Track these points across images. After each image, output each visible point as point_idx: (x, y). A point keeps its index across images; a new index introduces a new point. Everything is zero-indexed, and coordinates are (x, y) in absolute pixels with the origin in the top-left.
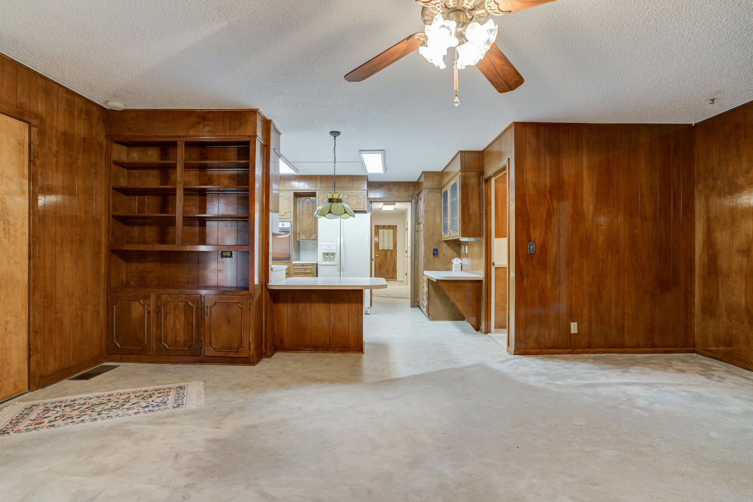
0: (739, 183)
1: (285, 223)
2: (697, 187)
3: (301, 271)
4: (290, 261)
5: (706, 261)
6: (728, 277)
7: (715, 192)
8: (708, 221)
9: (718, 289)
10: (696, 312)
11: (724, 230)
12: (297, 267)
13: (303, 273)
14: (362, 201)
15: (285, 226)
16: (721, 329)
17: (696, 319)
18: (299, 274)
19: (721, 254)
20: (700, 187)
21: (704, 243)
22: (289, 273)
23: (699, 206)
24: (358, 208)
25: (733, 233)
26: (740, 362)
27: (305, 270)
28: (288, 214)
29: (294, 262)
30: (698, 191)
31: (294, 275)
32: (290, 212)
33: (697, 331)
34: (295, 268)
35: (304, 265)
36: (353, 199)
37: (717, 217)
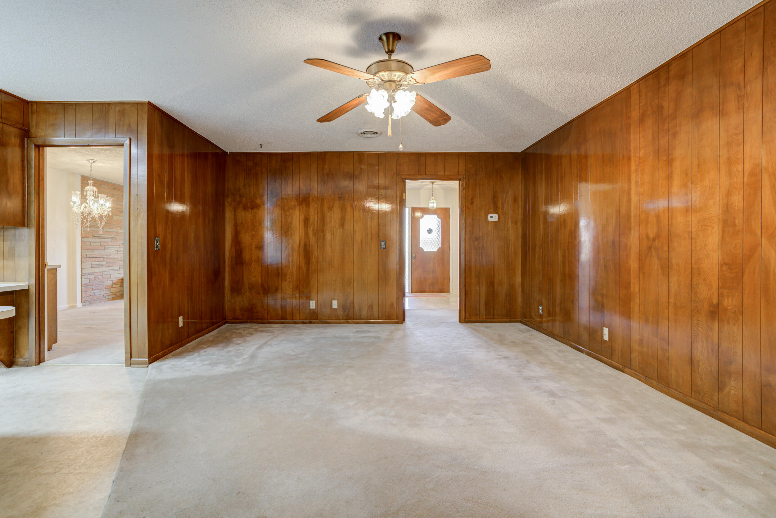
0: (257, 203)
2: (227, 200)
5: (234, 254)
6: (250, 265)
7: (241, 205)
8: (236, 226)
9: (243, 274)
10: (226, 293)
11: (247, 233)
16: (246, 302)
17: (226, 298)
19: (245, 249)
20: (230, 200)
21: (233, 241)
23: (228, 214)
25: (253, 235)
26: (258, 321)
30: (228, 202)
33: (227, 307)
37: (242, 223)
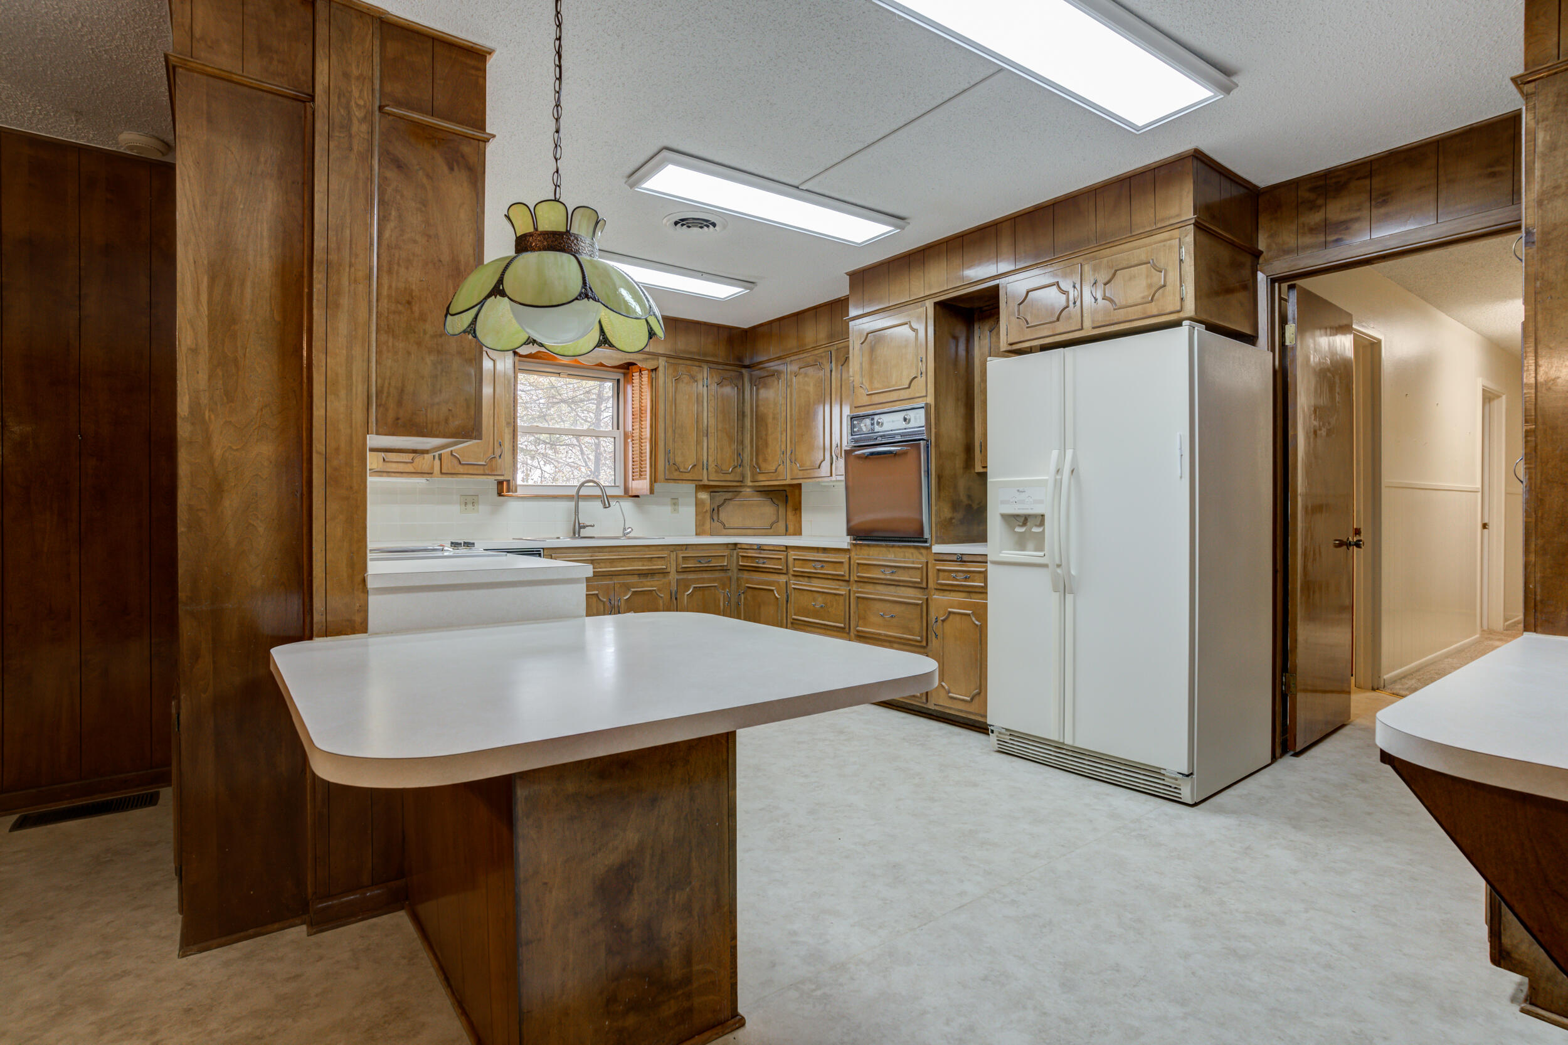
1: (911, 415)
3: (957, 580)
4: (926, 545)
12: (944, 565)
13: (961, 589)
14: (1173, 276)
15: (912, 424)
18: (950, 591)
22: (924, 585)
24: (1155, 312)
27: (966, 579)
28: (921, 381)
29: (937, 548)
31: (937, 592)
32: (924, 375)
34: (939, 570)
35: (965, 558)
36: (1132, 278)
